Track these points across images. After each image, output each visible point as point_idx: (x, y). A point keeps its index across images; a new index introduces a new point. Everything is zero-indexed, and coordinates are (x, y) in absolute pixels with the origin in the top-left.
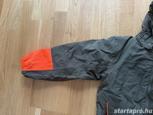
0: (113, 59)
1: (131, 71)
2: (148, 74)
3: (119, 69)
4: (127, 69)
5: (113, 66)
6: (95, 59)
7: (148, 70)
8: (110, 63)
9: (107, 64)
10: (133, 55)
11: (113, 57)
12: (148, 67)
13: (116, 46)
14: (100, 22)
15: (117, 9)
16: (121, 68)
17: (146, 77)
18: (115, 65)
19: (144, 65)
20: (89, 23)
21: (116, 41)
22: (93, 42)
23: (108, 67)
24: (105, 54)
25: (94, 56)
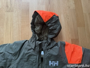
0: (14, 57)
1: (26, 63)
2: (35, 64)
3: (18, 63)
4: (23, 62)
5: (15, 61)
6: (3, 59)
7: (34, 61)
8: (13, 60)
9: (11, 61)
10: (25, 53)
11: (14, 56)
12: (34, 59)
13: (15, 49)
14: (9, 32)
15: (19, 23)
16: (19, 62)
17: (34, 66)
18: (16, 61)
19: (32, 59)
20: (2, 33)
21: (16, 45)
22: (4, 46)
23: (12, 63)
24: (9, 54)
25: (2, 57)
